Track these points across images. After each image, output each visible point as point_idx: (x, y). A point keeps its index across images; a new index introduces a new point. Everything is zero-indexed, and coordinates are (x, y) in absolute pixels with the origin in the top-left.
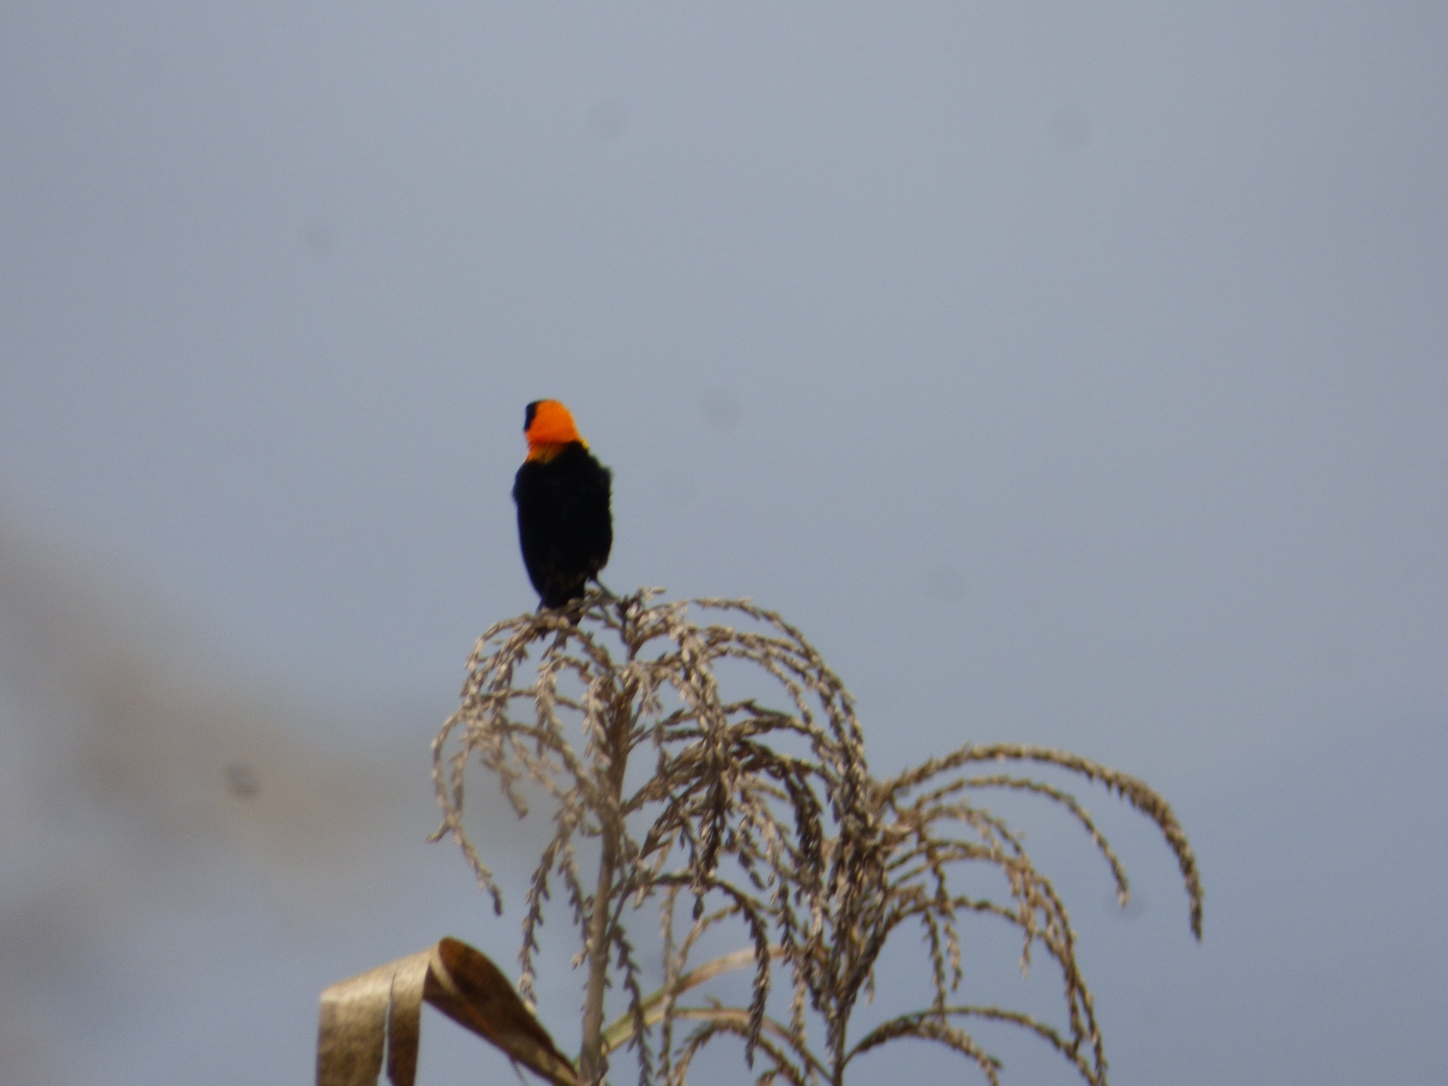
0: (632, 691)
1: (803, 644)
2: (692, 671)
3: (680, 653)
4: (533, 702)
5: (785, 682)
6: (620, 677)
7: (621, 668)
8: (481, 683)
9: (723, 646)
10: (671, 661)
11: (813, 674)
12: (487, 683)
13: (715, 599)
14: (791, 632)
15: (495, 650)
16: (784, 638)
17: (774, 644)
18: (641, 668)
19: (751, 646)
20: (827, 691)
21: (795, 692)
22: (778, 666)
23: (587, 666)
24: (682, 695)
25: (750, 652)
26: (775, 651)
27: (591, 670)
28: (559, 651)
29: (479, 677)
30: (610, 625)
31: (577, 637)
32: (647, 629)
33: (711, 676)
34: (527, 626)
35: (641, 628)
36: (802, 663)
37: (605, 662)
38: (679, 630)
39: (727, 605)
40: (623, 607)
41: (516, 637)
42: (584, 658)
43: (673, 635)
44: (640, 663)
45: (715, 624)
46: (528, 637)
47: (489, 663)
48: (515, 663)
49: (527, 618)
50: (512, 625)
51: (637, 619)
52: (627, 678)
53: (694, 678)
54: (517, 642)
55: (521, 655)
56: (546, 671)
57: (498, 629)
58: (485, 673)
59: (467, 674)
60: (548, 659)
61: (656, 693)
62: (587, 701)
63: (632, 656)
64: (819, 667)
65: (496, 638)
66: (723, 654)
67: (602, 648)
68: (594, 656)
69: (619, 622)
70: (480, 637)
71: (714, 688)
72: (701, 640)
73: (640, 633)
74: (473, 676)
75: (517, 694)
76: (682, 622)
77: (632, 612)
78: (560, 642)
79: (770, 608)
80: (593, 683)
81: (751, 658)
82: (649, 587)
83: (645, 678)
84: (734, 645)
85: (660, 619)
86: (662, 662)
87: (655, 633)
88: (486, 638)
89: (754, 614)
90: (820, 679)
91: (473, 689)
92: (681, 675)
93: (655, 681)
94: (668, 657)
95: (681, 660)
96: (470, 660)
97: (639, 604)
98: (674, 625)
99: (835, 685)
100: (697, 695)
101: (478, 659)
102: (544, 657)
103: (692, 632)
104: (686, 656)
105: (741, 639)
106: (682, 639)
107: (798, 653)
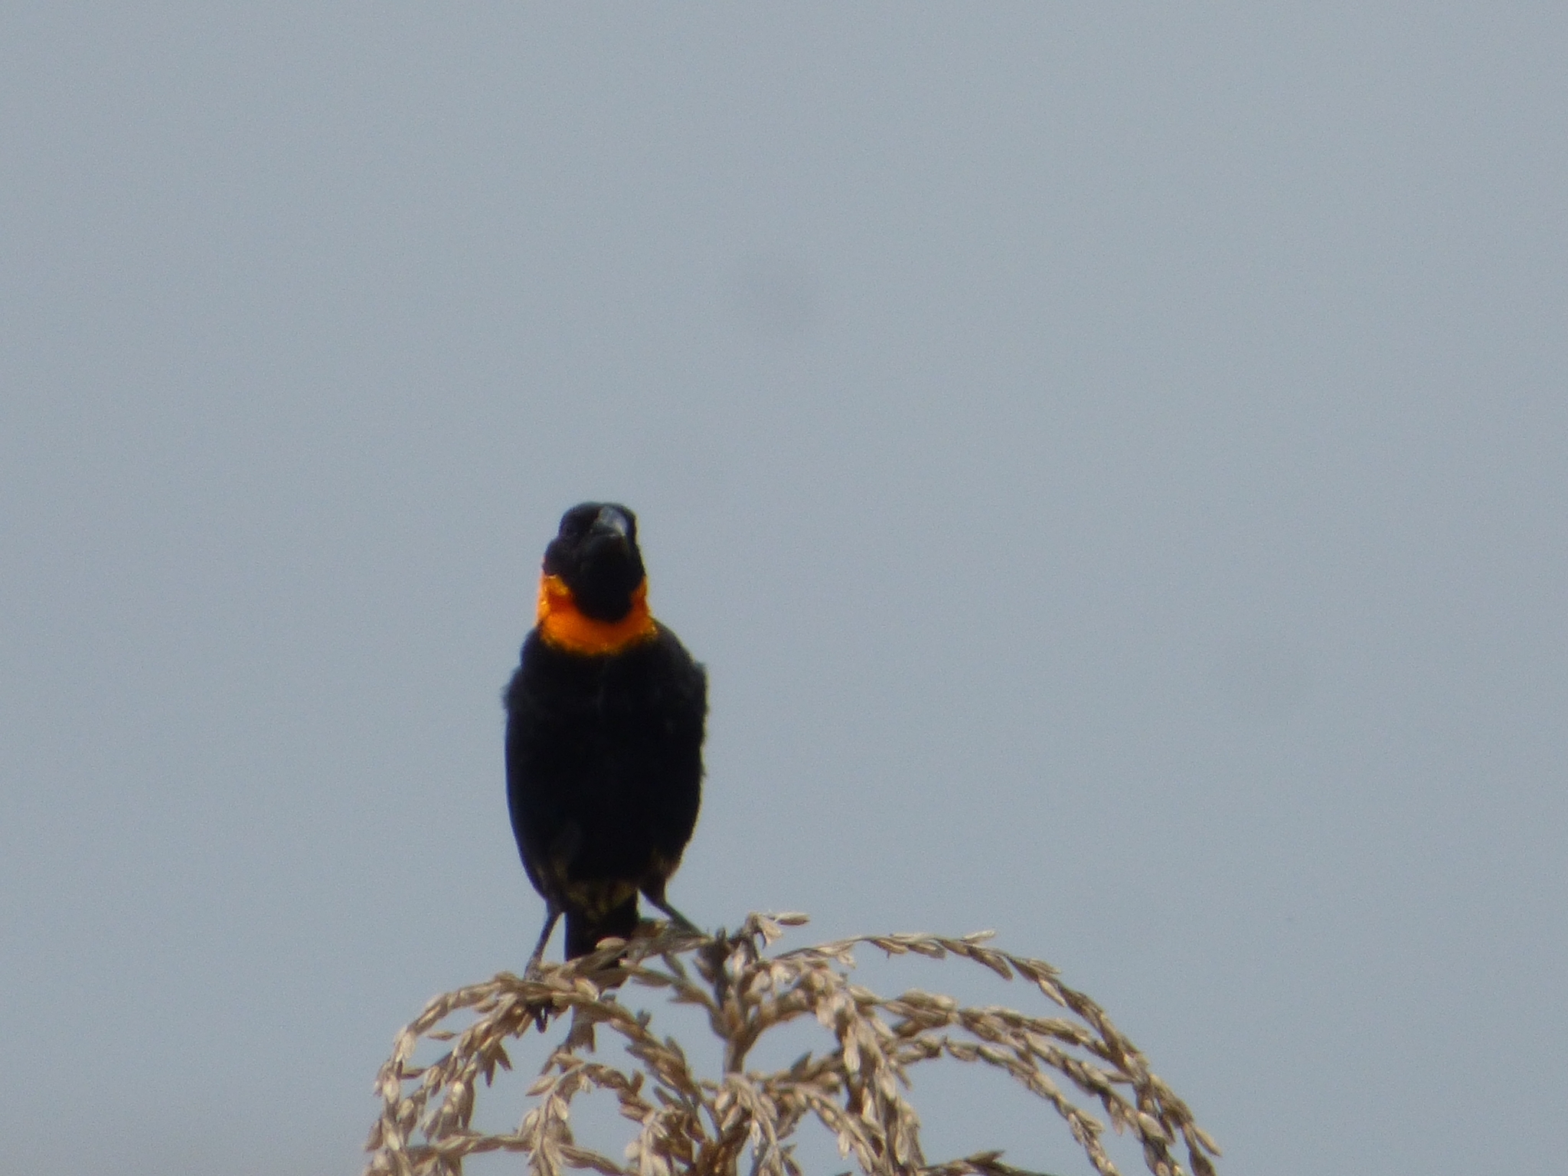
0: (738, 1134)
1: (1104, 1031)
2: (866, 1091)
3: (839, 1054)
4: (523, 1158)
5: (1066, 1111)
6: (711, 1108)
7: (712, 1089)
8: (411, 1121)
9: (932, 1037)
10: (822, 1069)
11: (1126, 1093)
12: (426, 1119)
13: (914, 937)
14: (1077, 1004)
15: (440, 1050)
16: (1065, 1018)
17: (1038, 1028)
18: (757, 1087)
19: (993, 1037)
20: (1156, 1130)
21: (1088, 1132)
22: (1051, 1078)
23: (638, 1081)
24: (843, 1142)
25: (990, 1049)
26: (1043, 1043)
27: (646, 1093)
28: (580, 1053)
29: (405, 1110)
30: (687, 995)
31: (616, 1022)
32: (768, 1003)
33: (904, 1104)
34: (508, 999)
35: (756, 1001)
36: (1101, 1070)
37: (679, 1074)
38: (838, 1003)
39: (943, 947)
40: (716, 953)
41: (484, 1022)
42: (630, 1066)
43: (825, 1016)
44: (751, 1079)
45: (913, 990)
46: (509, 1022)
47: (427, 1079)
48: (480, 1080)
49: (507, 984)
50: (474, 998)
51: (747, 980)
52: (725, 1112)
53: (869, 1107)
54: (488, 1032)
55: (493, 1059)
56: (546, 1096)
57: (443, 1009)
58: (419, 1100)
59: (382, 1107)
60: (556, 1069)
61: (788, 1141)
62: (638, 1159)
63: (735, 1065)
64: (1138, 1079)
65: (439, 1028)
66: (932, 1052)
67: (672, 1046)
68: (651, 1061)
69: (708, 990)
70: (405, 1028)
71: (913, 1129)
72: (884, 1023)
73: (752, 1012)
74: (392, 1111)
75: (488, 1145)
76: (843, 986)
77: (736, 965)
78: (582, 1036)
79: (1031, 956)
80: (649, 1119)
81: (992, 1061)
82: (771, 911)
83: (764, 1109)
84: (957, 1035)
85: (796, 979)
86: (801, 1073)
87: (786, 1010)
88: (418, 1028)
89: (999, 965)
90: (1141, 1107)
91: (394, 1141)
92: (839, 1102)
93: (786, 1113)
94: (813, 1063)
95: (842, 1070)
96: (384, 1077)
97: (752, 953)
98: (826, 993)
99: (1174, 1116)
100: (876, 1143)
101: (400, 1072)
102: (548, 1067)
103: (864, 1006)
104: (852, 1061)
105: (970, 1021)
106: (842, 1024)
107: (1095, 1049)
